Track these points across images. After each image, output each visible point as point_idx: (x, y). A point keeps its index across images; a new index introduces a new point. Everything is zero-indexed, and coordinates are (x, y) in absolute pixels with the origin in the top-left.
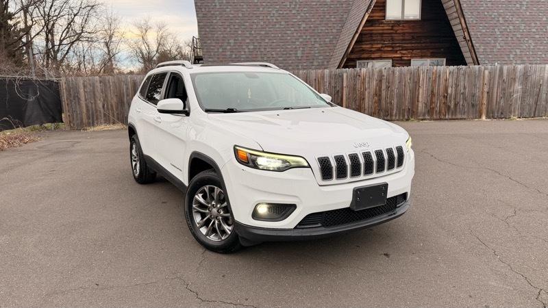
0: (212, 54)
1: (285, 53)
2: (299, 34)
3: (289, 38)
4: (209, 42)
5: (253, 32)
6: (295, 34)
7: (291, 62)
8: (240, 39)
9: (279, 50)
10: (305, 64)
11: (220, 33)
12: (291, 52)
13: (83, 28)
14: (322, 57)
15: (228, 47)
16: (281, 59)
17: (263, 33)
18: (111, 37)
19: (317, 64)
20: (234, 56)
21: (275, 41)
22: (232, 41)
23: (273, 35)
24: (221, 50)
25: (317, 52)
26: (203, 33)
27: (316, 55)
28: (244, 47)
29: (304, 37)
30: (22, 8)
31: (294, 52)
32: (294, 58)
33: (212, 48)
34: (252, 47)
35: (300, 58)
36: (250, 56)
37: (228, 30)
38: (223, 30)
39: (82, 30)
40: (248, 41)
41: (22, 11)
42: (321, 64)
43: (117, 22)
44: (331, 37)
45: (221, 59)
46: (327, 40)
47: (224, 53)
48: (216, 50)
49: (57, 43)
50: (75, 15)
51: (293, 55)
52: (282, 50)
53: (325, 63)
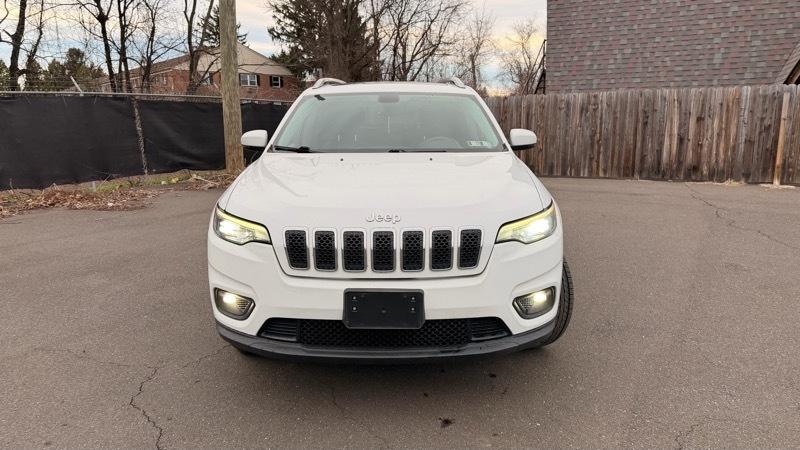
0: (562, 64)
1: (689, 58)
2: (722, 25)
3: (701, 32)
4: (560, 46)
5: (635, 27)
6: (714, 25)
7: (697, 73)
8: (611, 39)
9: (677, 53)
10: (725, 77)
11: (579, 31)
12: (701, 57)
13: (440, 37)
14: (763, 64)
15: (589, 54)
16: (680, 68)
17: (654, 26)
18: (478, 48)
19: (752, 76)
20: (595, 67)
21: (673, 39)
22: (596, 44)
23: (671, 29)
24: (576, 58)
25: (755, 54)
26: (553, 33)
27: (753, 60)
28: (616, 52)
29: (733, 30)
30: (373, 16)
31: (707, 56)
32: (705, 67)
33: (563, 55)
34: (630, 51)
35: (717, 67)
36: (623, 66)
37: (594, 25)
38: (585, 26)
39: (440, 41)
40: (624, 41)
41: (372, 20)
42: (759, 75)
43: (489, 25)
44: (791, 26)
45: (574, 73)
46: (779, 32)
47: (579, 64)
48: (569, 59)
49: (408, 59)
50: (432, 21)
51: (705, 62)
52: (685, 53)
53: (770, 75)
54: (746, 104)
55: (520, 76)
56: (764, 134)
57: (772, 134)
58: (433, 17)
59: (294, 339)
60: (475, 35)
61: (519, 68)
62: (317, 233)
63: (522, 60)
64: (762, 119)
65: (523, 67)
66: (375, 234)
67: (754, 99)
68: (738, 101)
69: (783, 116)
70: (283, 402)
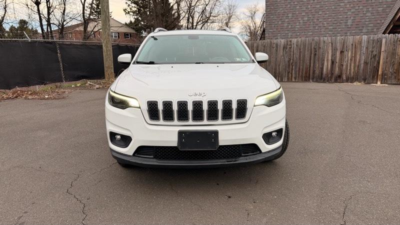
0: (273, 26)
1: (336, 22)
2: (352, 6)
3: (342, 9)
4: (272, 16)
5: (309, 7)
6: (348, 6)
7: (340, 30)
8: (297, 12)
9: (330, 20)
10: (354, 32)
11: (281, 9)
12: (341, 22)
13: (211, 13)
14: (372, 25)
15: (287, 20)
16: (331, 27)
17: (319, 6)
18: (230, 18)
19: (366, 31)
20: (290, 27)
21: (328, 13)
22: (290, 15)
23: (327, 8)
24: (280, 23)
25: (368, 20)
26: (269, 10)
27: (367, 23)
28: (300, 19)
29: (357, 8)
30: (177, 2)
31: (345, 21)
32: (344, 27)
33: (274, 21)
34: (306, 19)
35: (349, 26)
36: (304, 26)
37: (289, 6)
38: (284, 6)
39: (210, 15)
40: (303, 14)
41: (176, 4)
42: (370, 31)
43: (235, 7)
44: (385, 6)
45: (279, 30)
46: (379, 9)
47: (282, 25)
48: (276, 23)
49: (195, 24)
50: (207, 5)
51: (344, 24)
52: (334, 20)
53: (375, 30)
54: (364, 44)
55: (251, 33)
56: (373, 59)
57: (377, 59)
58: (207, 3)
59: (152, 157)
60: (228, 12)
61: (250, 29)
62: (163, 102)
63: (251, 25)
64: (372, 52)
65: (252, 28)
66: (193, 102)
67: (368, 42)
68: (361, 43)
69: (382, 50)
70: (146, 190)
